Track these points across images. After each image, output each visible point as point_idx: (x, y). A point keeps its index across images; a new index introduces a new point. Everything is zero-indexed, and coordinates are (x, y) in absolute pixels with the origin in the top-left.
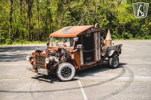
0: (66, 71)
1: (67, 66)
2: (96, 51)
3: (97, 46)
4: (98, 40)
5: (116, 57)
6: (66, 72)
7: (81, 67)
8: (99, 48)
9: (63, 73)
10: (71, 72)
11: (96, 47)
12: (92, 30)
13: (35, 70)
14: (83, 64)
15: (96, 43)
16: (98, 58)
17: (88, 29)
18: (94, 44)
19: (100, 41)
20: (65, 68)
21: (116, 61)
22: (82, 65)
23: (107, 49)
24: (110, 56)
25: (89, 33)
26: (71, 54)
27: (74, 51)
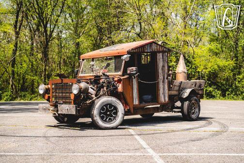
0: (107, 110)
1: (109, 102)
2: (161, 86)
3: (162, 77)
4: (163, 66)
5: (196, 100)
6: (108, 113)
7: (134, 108)
8: (166, 81)
9: (103, 113)
10: (116, 113)
11: (160, 78)
12: (154, 47)
14: (137, 103)
15: (160, 71)
16: (164, 98)
17: (147, 44)
18: (158, 72)
19: (166, 68)
20: (106, 105)
21: (195, 108)
22: (137, 105)
23: (180, 86)
24: (184, 97)
25: (149, 51)
26: (116, 83)
27: (122, 78)
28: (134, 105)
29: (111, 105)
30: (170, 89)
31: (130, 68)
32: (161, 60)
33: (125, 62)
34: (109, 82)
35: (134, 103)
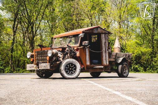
0: (70, 67)
2: (104, 54)
3: (105, 49)
4: (105, 42)
6: (70, 69)
7: (87, 67)
8: (107, 52)
9: (67, 69)
10: (75, 69)
11: (103, 49)
12: (99, 30)
13: (36, 65)
14: (89, 64)
15: (103, 45)
16: (106, 62)
17: (95, 28)
18: (102, 46)
19: (107, 43)
20: (69, 64)
21: (126, 70)
23: (116, 56)
24: (119, 62)
25: (96, 32)
26: (76, 51)
27: (79, 48)
28: (87, 65)
29: (72, 64)
30: (109, 57)
31: (84, 42)
32: (104, 38)
33: (81, 38)
34: (71, 51)
35: (87, 64)
